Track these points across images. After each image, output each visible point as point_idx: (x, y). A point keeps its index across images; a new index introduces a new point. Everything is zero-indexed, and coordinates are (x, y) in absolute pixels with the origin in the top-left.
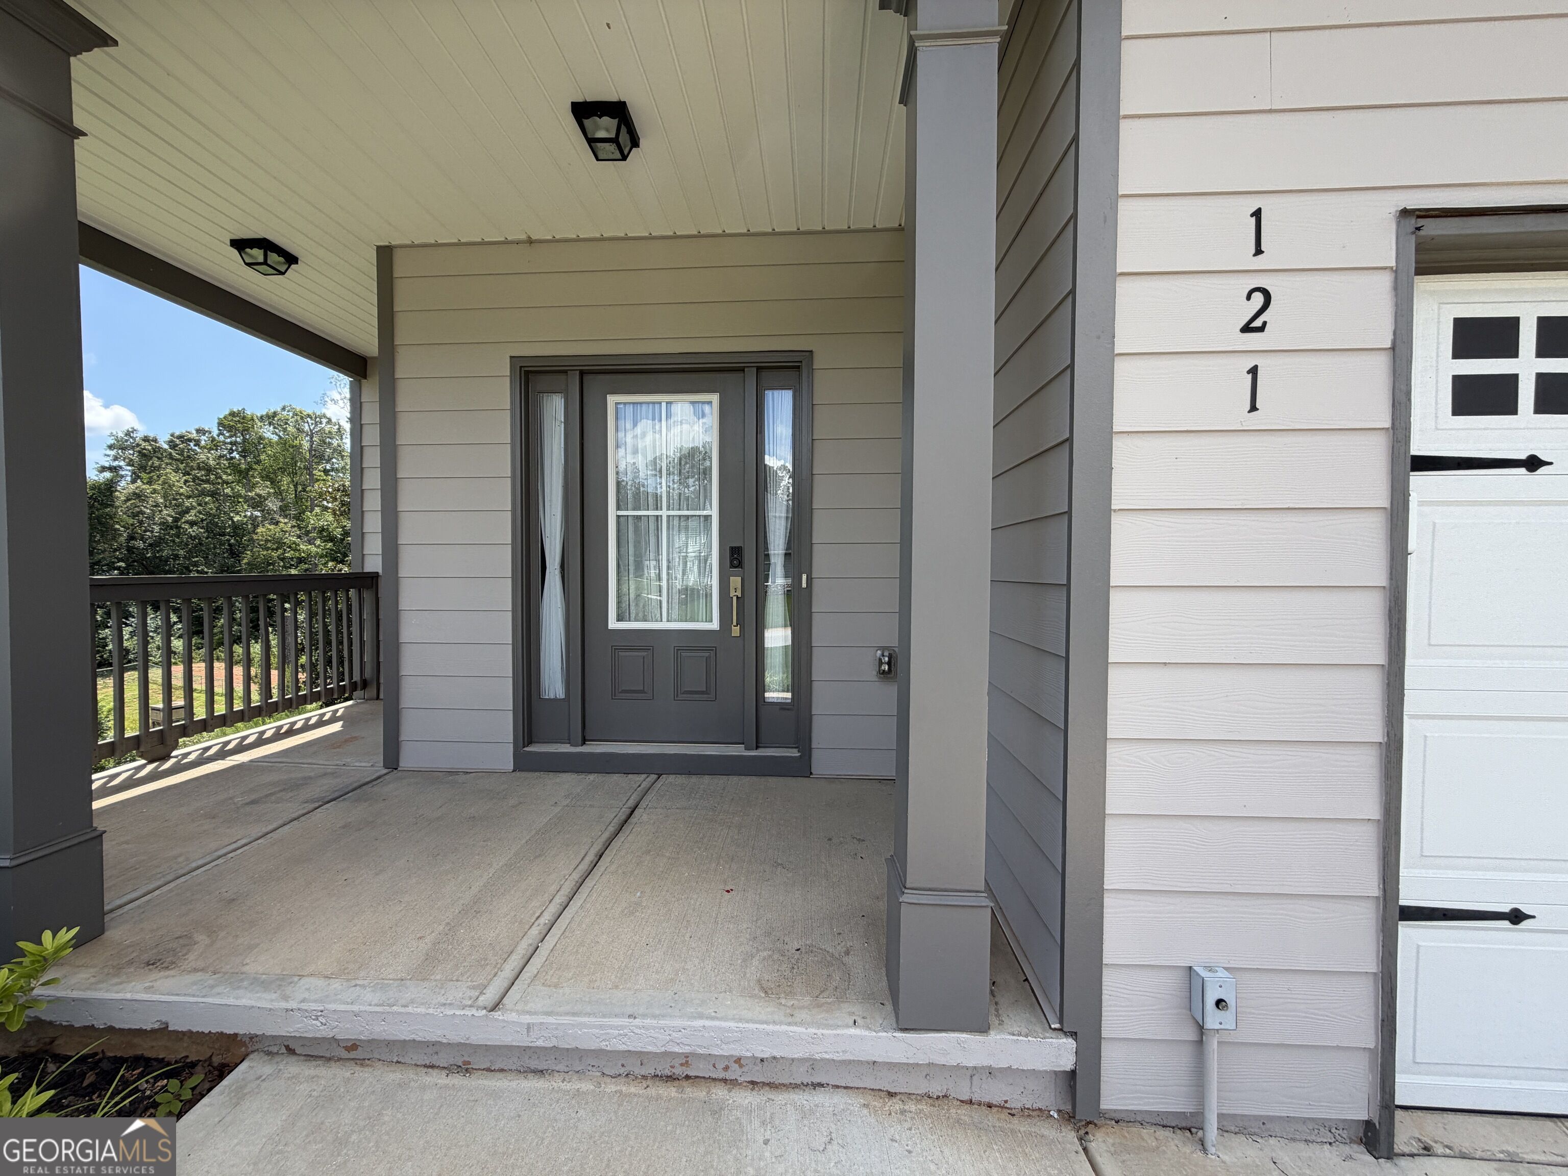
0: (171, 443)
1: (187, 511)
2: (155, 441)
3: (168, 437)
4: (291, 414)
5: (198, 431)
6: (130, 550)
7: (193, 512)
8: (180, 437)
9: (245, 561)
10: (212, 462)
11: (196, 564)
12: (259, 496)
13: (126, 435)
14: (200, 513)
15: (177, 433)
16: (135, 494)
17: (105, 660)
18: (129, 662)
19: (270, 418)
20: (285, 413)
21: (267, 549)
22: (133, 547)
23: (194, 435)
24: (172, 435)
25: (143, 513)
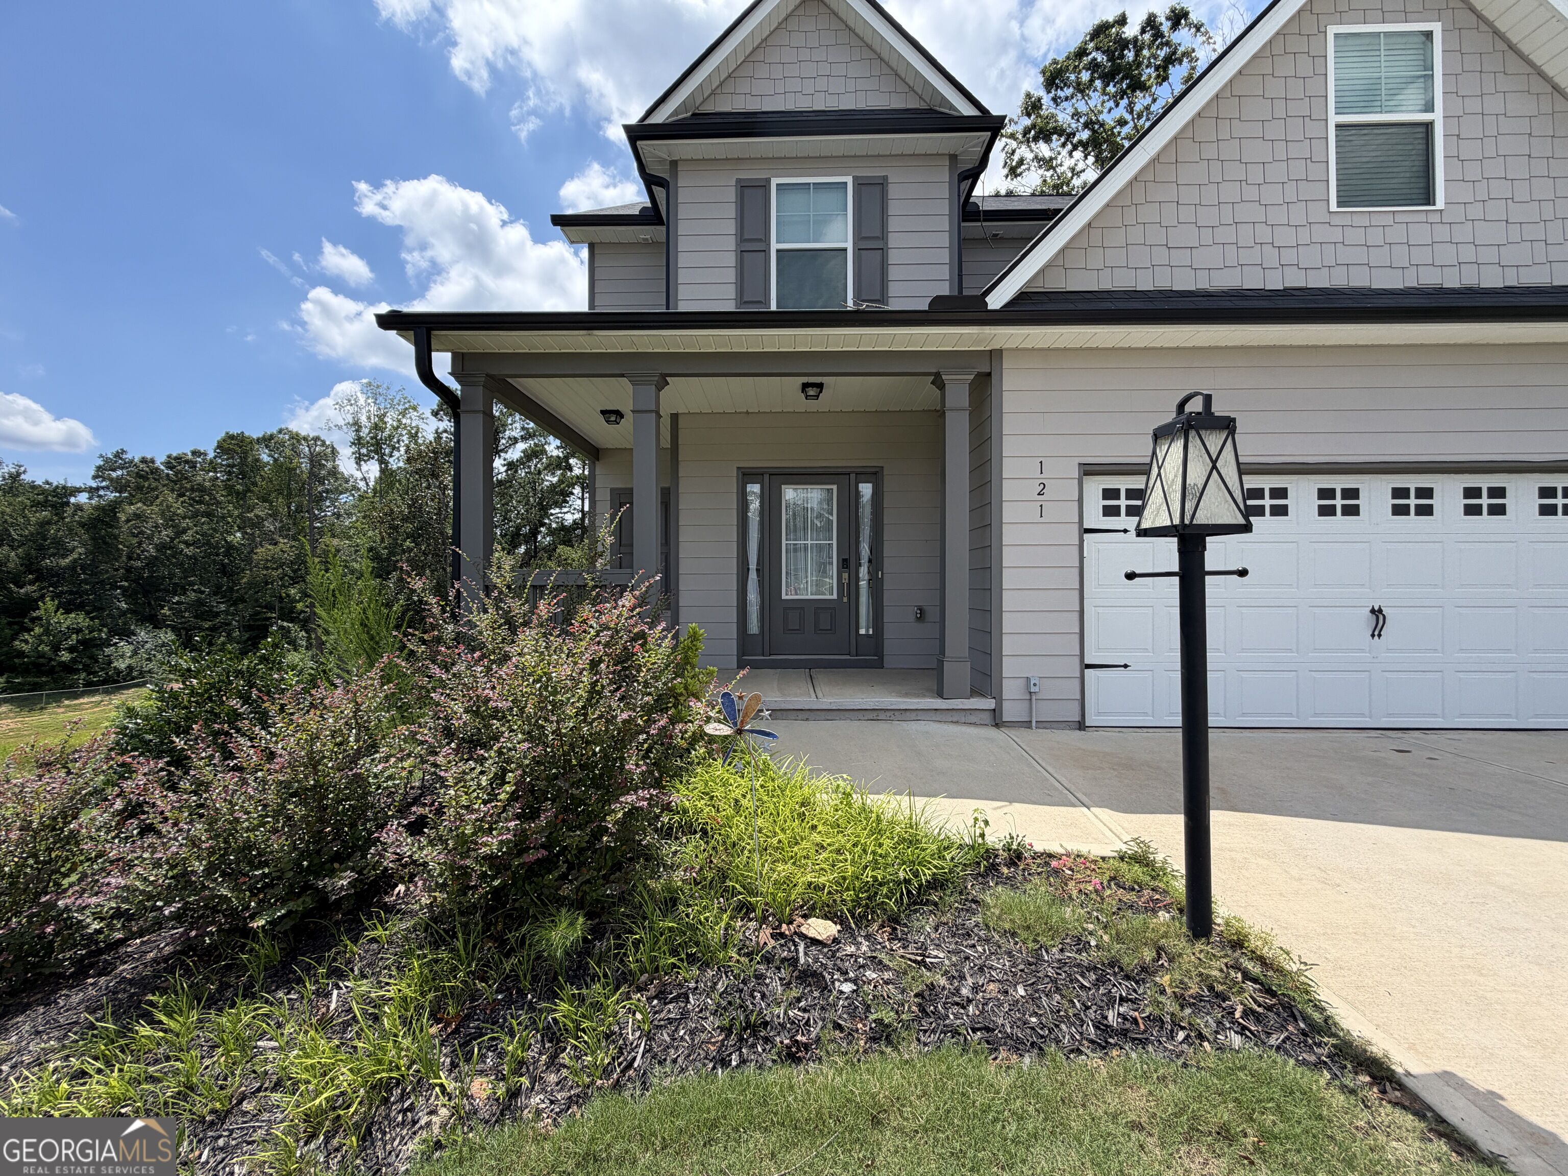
0: (169, 465)
1: (184, 531)
2: (153, 461)
3: (164, 458)
4: (287, 437)
5: (194, 453)
6: (129, 570)
7: (190, 532)
8: (176, 458)
9: (245, 580)
10: (207, 484)
11: (192, 584)
12: (257, 516)
13: (115, 456)
14: (197, 533)
15: (174, 454)
16: (135, 514)
17: (110, 677)
18: (133, 679)
19: (266, 440)
20: (281, 436)
21: (267, 568)
22: (131, 567)
23: (190, 457)
24: (169, 457)
25: (142, 533)
